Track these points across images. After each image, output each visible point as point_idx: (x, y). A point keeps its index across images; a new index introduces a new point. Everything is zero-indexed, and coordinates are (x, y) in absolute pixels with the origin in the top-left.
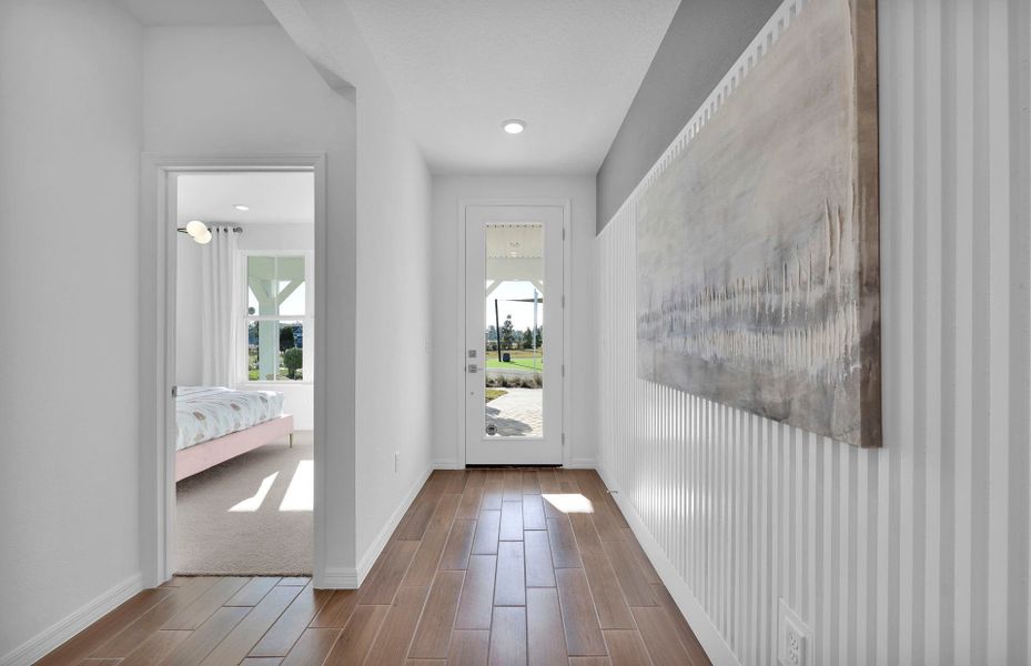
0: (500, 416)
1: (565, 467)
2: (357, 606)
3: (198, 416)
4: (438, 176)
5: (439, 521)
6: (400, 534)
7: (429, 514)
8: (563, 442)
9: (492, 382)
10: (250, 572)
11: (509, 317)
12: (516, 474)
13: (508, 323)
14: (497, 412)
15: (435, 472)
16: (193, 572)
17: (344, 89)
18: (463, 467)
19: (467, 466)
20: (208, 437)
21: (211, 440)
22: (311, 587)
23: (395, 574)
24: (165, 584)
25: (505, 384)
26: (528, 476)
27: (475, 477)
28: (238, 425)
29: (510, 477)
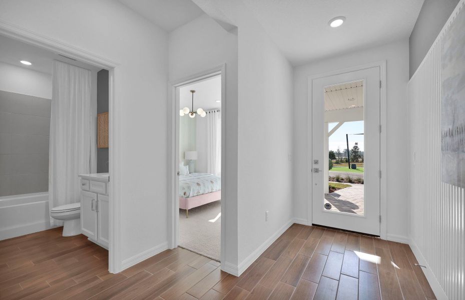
0: (340, 198)
1: (382, 238)
2: (235, 286)
3: (198, 184)
4: (295, 67)
5: (289, 252)
6: (267, 254)
7: (284, 247)
8: (380, 221)
9: (343, 179)
10: (201, 253)
11: (356, 144)
12: (344, 235)
13: (356, 147)
14: (339, 196)
15: (294, 224)
16: (184, 247)
17: (232, 29)
18: (311, 225)
19: (313, 224)
20: (201, 193)
21: (203, 194)
22: (220, 268)
23: (257, 275)
24: (174, 249)
25: (351, 181)
26: (352, 238)
27: (316, 232)
28: (212, 189)
29: (339, 236)
